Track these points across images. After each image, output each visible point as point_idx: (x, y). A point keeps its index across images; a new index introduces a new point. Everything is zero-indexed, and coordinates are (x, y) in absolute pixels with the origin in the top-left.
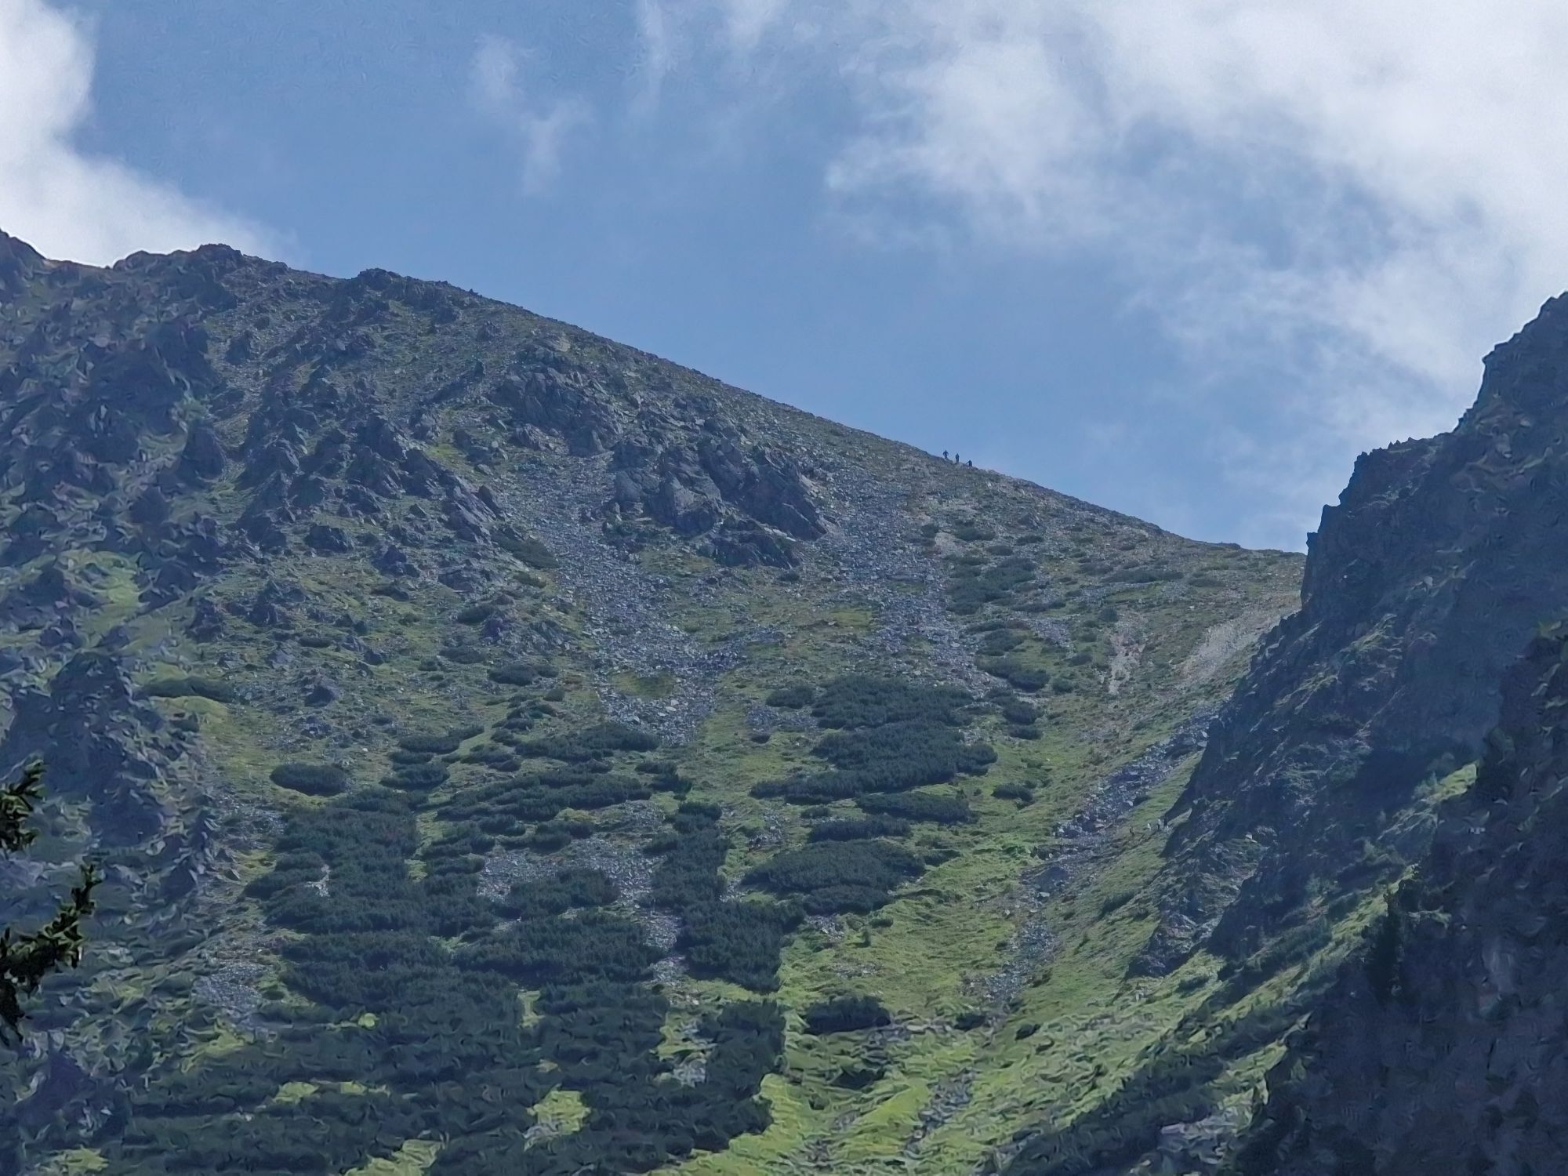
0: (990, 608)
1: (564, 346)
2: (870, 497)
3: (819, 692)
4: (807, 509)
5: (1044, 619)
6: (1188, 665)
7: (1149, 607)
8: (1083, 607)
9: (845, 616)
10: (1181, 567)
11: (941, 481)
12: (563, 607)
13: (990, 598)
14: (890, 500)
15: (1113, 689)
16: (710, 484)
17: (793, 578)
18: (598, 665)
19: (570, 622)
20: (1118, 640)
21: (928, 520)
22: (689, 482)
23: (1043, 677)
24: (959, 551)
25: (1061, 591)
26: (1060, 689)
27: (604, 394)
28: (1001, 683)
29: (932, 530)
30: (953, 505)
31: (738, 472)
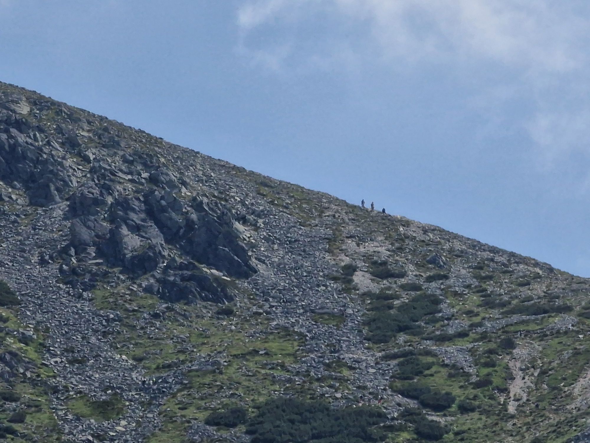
0: (402, 338)
1: (24, 109)
2: (296, 241)
3: (252, 413)
4: (241, 252)
5: (451, 348)
6: (577, 388)
7: (543, 337)
8: (484, 337)
9: (274, 346)
10: (571, 301)
11: (359, 226)
12: (25, 340)
13: (402, 329)
14: (314, 244)
15: (512, 409)
16: (154, 230)
17: (229, 313)
18: (55, 390)
19: (31, 353)
20: (515, 366)
21: (346, 260)
22: (136, 229)
23: (449, 399)
24: (375, 288)
25: (465, 323)
26: (464, 409)
27: (59, 151)
28: (413, 404)
29: (350, 270)
30: (369, 247)
31: (179, 219)
